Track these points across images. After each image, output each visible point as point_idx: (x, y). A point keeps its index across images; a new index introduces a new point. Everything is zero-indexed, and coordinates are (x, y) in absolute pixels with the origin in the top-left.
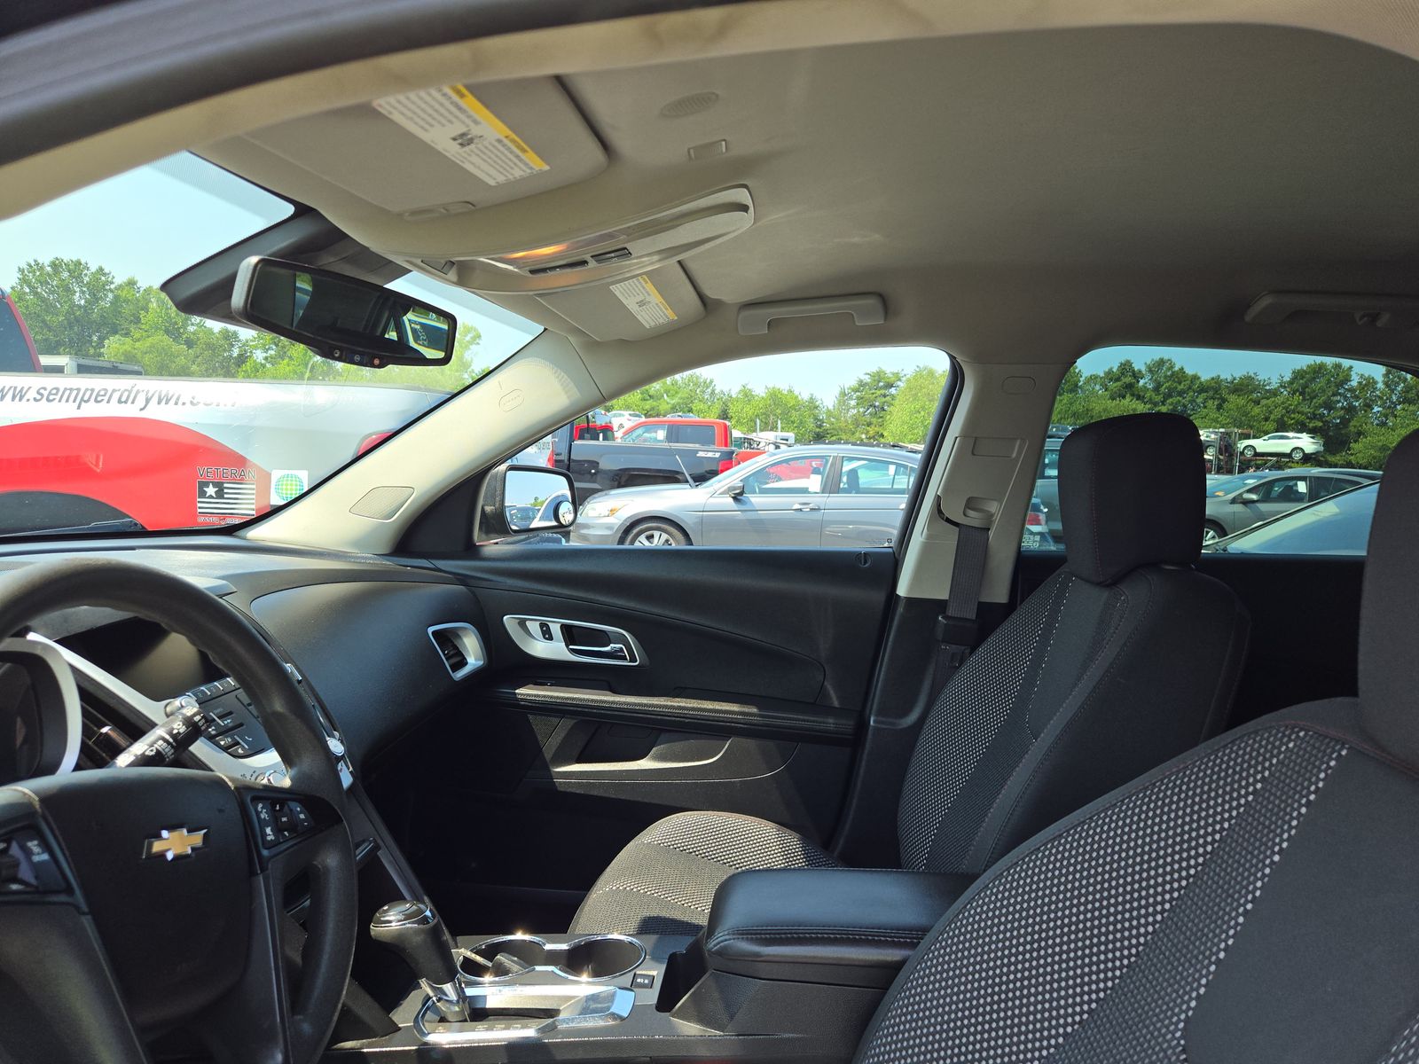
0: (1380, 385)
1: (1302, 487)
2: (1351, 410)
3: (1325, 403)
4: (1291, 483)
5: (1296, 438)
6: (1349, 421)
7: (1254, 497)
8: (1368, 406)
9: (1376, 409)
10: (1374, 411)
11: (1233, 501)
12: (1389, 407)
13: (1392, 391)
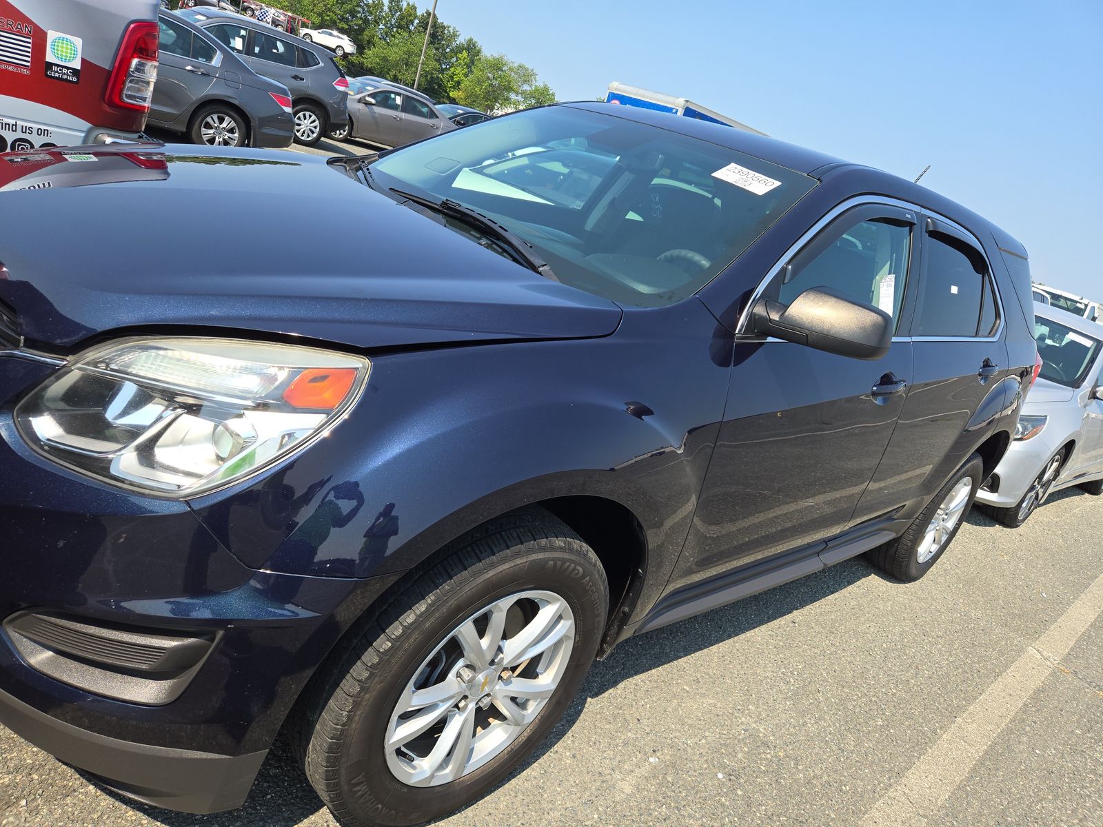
0: (386, 8)
1: (398, 100)
2: (366, 21)
3: (351, 10)
4: (388, 94)
5: (338, 37)
6: (364, 30)
7: (373, 101)
8: (377, 22)
9: (381, 26)
10: (380, 27)
11: (359, 101)
12: (389, 28)
13: (393, 15)
